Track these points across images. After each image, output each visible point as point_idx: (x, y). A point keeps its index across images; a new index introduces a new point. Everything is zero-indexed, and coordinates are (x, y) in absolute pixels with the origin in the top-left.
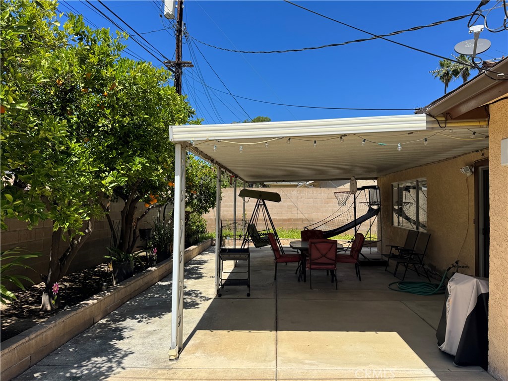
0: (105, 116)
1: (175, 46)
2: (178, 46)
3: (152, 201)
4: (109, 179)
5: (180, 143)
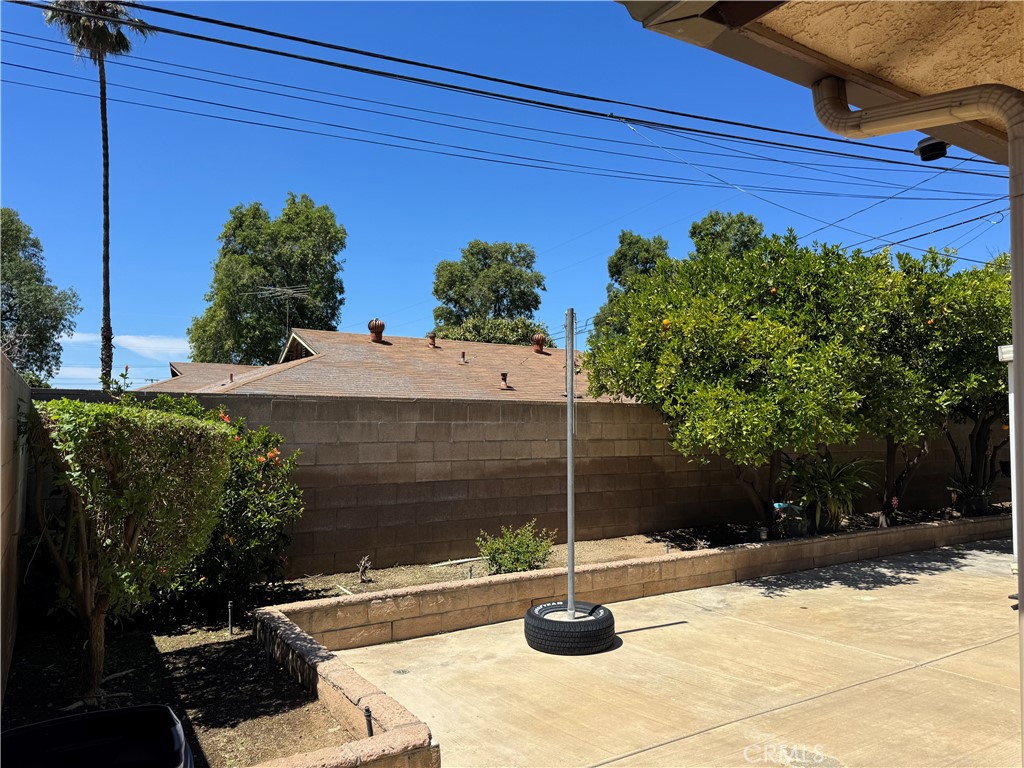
4: (943, 398)
5: (1012, 361)
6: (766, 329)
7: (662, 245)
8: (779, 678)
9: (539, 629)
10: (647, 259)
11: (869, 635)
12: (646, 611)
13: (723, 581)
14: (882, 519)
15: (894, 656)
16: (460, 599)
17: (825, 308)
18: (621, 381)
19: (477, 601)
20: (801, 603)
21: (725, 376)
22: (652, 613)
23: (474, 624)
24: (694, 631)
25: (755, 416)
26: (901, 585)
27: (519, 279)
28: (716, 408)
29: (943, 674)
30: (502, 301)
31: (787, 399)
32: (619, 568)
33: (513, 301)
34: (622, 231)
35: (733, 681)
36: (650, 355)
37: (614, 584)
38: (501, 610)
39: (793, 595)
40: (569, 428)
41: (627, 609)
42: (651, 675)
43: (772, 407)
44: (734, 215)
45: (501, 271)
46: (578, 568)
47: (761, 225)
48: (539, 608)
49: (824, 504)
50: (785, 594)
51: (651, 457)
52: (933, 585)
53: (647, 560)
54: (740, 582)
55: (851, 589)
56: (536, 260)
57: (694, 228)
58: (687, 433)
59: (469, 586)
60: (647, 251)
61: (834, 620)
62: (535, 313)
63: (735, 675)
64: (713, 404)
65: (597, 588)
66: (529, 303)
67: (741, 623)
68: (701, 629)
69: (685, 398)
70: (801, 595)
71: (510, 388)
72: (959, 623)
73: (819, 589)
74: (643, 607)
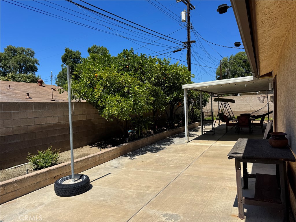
0: (166, 83)
1: (187, 35)
2: (188, 34)
3: (179, 104)
4: (168, 99)
5: (185, 89)
6: (128, 78)
7: (79, 54)
8: (148, 188)
9: (62, 189)
10: (75, 57)
11: (163, 167)
12: (97, 172)
13: (118, 157)
14: (152, 132)
15: (172, 172)
16: (24, 183)
17: (143, 73)
18: (81, 95)
19: (32, 182)
20: (141, 160)
21: (117, 93)
22: (99, 172)
23: (31, 191)
24: (114, 176)
25: (127, 105)
26: (163, 150)
27: (29, 61)
28: (116, 103)
29: (187, 176)
30: (22, 68)
31: (135, 100)
32: (86, 159)
33: (27, 68)
34: (66, 48)
35: (134, 192)
36: (92, 86)
37: (84, 165)
38: (43, 183)
39: (138, 157)
40: (70, 112)
41: (90, 172)
42: (107, 197)
43: (132, 102)
44: (101, 47)
45: (21, 57)
46: (75, 161)
47: (108, 51)
48: (60, 180)
49: (141, 129)
50: (136, 157)
51: (90, 120)
52: (170, 149)
53: (95, 154)
54: (122, 156)
55: (152, 153)
56: (35, 54)
57: (89, 49)
58: (107, 111)
59: (28, 177)
60: (74, 55)
61: (152, 164)
62: (35, 73)
63: (134, 190)
64: (115, 102)
65: (78, 167)
66: (33, 69)
67: (127, 170)
68: (116, 175)
69: (105, 100)
70: (140, 157)
71: (30, 98)
72: (182, 159)
73: (144, 155)
74: (95, 171)
